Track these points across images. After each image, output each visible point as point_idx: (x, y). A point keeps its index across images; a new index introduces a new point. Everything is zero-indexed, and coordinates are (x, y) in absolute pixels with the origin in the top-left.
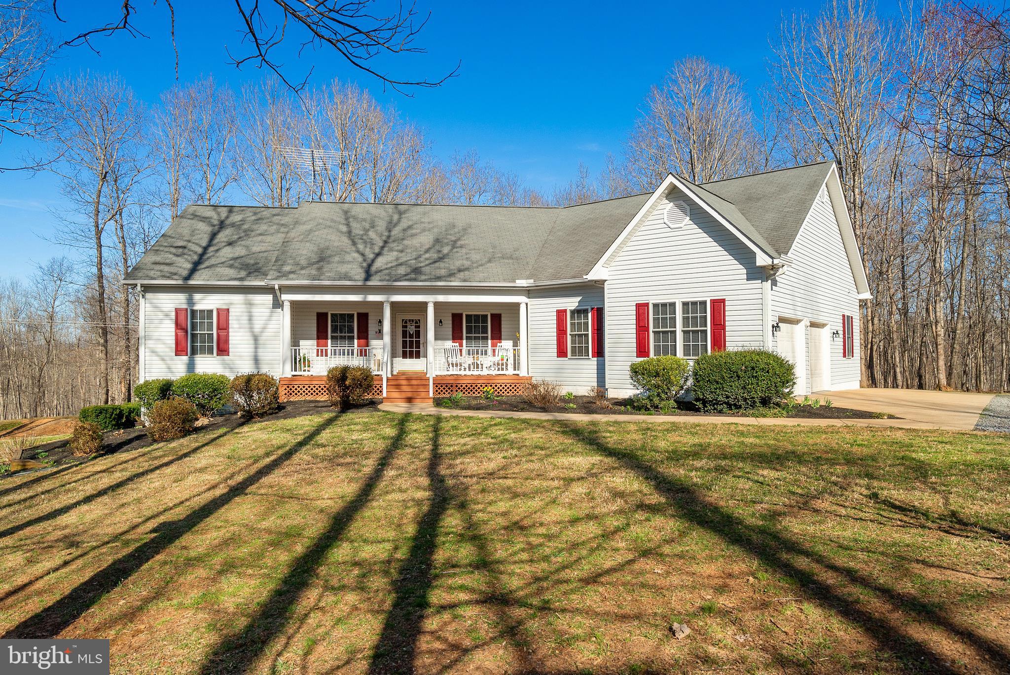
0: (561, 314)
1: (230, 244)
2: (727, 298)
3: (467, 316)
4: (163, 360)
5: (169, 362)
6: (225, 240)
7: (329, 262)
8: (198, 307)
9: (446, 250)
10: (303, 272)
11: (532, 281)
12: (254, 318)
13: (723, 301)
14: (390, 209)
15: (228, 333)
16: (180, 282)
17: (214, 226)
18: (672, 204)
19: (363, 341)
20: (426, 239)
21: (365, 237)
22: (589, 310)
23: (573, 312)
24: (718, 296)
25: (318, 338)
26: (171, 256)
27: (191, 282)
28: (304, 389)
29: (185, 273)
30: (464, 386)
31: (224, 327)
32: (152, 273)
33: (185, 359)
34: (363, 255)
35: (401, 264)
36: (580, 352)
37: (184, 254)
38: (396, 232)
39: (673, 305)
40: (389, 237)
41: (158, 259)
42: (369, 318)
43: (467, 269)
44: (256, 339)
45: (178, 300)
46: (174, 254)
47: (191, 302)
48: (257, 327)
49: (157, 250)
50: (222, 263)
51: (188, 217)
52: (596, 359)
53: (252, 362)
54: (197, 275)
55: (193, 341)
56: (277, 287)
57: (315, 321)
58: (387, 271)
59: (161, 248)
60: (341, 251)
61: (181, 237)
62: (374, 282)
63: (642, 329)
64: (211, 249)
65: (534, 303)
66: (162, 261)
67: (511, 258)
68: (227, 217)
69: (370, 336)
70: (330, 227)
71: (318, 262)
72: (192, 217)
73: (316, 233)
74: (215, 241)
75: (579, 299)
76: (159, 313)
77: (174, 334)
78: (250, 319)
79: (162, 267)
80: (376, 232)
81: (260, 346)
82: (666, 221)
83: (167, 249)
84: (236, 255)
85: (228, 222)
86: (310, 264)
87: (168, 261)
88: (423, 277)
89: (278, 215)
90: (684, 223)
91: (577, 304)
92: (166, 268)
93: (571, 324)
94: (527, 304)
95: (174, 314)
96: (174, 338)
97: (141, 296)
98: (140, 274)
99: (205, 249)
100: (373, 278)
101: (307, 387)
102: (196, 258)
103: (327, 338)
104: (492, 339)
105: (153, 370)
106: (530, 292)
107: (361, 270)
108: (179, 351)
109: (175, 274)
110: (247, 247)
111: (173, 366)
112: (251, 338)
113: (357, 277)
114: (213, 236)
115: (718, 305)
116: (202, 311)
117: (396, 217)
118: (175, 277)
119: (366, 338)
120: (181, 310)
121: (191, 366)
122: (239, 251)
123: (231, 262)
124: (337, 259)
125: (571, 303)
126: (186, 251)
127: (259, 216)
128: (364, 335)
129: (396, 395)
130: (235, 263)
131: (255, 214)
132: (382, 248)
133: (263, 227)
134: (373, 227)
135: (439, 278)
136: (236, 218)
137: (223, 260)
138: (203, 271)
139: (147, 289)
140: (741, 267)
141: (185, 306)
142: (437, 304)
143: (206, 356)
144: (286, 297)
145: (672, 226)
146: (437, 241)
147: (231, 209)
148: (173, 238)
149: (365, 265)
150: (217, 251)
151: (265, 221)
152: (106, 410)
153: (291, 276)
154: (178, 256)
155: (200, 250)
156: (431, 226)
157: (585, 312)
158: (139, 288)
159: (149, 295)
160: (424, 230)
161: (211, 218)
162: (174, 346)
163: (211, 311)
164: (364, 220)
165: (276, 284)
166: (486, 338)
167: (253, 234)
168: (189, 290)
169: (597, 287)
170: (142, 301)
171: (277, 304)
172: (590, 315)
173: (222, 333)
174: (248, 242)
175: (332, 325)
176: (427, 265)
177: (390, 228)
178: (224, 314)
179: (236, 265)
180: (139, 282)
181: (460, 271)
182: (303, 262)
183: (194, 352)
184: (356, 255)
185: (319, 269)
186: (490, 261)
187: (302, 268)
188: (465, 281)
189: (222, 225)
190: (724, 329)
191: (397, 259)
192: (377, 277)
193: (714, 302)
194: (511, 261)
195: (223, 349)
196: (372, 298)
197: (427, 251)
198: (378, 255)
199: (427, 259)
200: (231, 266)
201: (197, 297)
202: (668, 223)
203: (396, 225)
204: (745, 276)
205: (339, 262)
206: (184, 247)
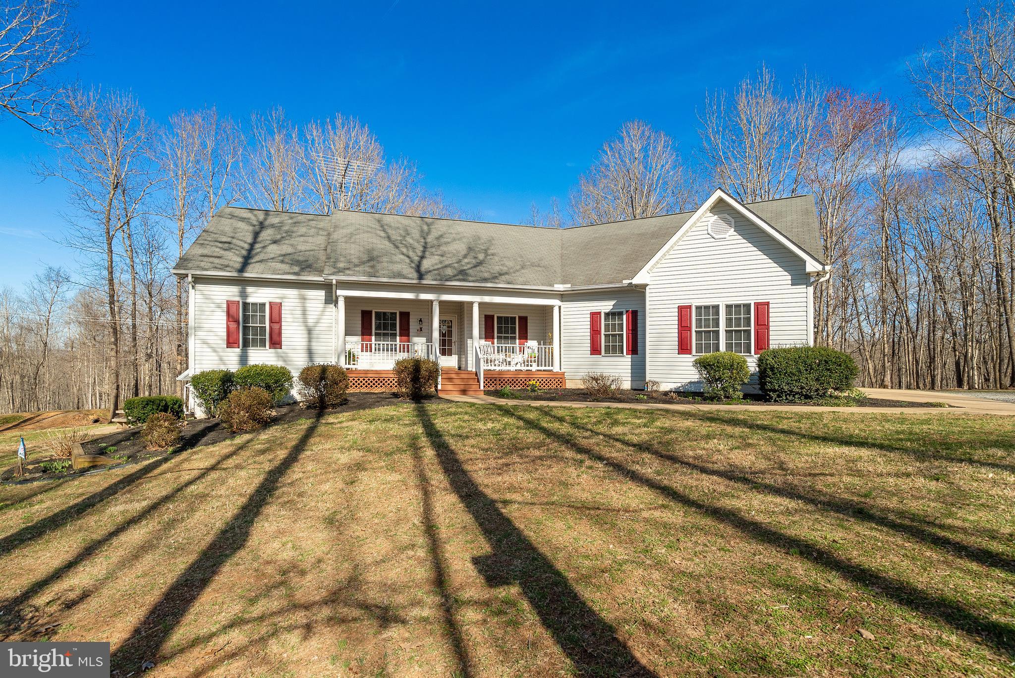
0: (595, 316)
1: (275, 242)
2: (771, 301)
3: (498, 317)
4: (215, 351)
5: (221, 354)
6: (269, 238)
7: (379, 262)
8: (250, 300)
9: (481, 257)
10: (357, 269)
11: (569, 286)
12: (308, 313)
13: (768, 304)
14: (418, 221)
15: (281, 326)
16: (235, 274)
17: (254, 226)
18: (716, 216)
19: (405, 338)
20: (460, 247)
21: (404, 242)
22: (624, 312)
23: (607, 315)
24: (762, 299)
25: (363, 335)
26: (218, 250)
27: (246, 275)
28: (359, 382)
29: (238, 266)
30: (506, 380)
31: (276, 320)
32: (202, 264)
33: (238, 350)
34: (408, 257)
35: (446, 267)
36: (614, 350)
37: (232, 249)
38: (430, 239)
39: (716, 308)
40: (426, 243)
41: (205, 251)
42: (411, 317)
43: (506, 273)
44: (310, 331)
45: (230, 292)
46: (221, 248)
47: (244, 294)
48: (311, 321)
49: (202, 244)
50: (273, 258)
51: (226, 216)
52: (630, 356)
53: (306, 355)
54: (250, 268)
55: (244, 334)
56: (334, 282)
57: (360, 319)
58: (436, 272)
59: (206, 242)
60: (387, 253)
61: (223, 233)
62: (428, 281)
63: (684, 328)
64: (257, 246)
65: (566, 306)
66: (209, 253)
67: (539, 266)
68: (265, 219)
69: (411, 334)
70: (368, 232)
71: (369, 261)
72: (230, 217)
73: (358, 237)
74: (260, 239)
75: (613, 303)
76: (212, 305)
77: (225, 326)
78: (304, 312)
79: (211, 259)
80: (412, 238)
81: (314, 340)
82: (710, 232)
83: (212, 243)
84: (283, 252)
85: (267, 223)
86: (363, 263)
87: (215, 254)
88: (471, 279)
89: (313, 220)
90: (729, 234)
91: (612, 307)
92: (216, 261)
93: (605, 325)
94: (560, 307)
95: (225, 306)
96: (225, 330)
97: (190, 286)
98: (190, 265)
99: (252, 245)
100: (425, 277)
101: (361, 379)
102: (244, 253)
103: (371, 335)
104: (520, 339)
105: (204, 362)
106: (564, 297)
107: (413, 270)
108: (231, 343)
109: (227, 266)
110: (292, 245)
111: (225, 358)
112: (305, 332)
113: (410, 276)
114: (256, 235)
115: (763, 308)
116: (254, 304)
117: (425, 228)
118: (228, 269)
119: (408, 335)
120: (233, 302)
121: (244, 359)
122: (285, 248)
123: (281, 258)
124: (385, 259)
125: (606, 306)
126: (232, 246)
127: (295, 220)
128: (405, 332)
129: (450, 387)
130: (283, 258)
131: (291, 218)
132: (424, 252)
133: (303, 230)
134: (408, 234)
135: (485, 280)
136: (274, 220)
137: (272, 256)
138: (254, 265)
139: (198, 280)
140: (786, 273)
141: (237, 299)
142: (481, 305)
143: (258, 348)
144: (341, 293)
145: (716, 237)
146: (470, 249)
147: (267, 212)
148: (215, 234)
149: (413, 265)
150: (264, 247)
151: (302, 225)
152: (153, 402)
153: (348, 272)
154: (225, 250)
155: (247, 246)
156: (459, 236)
157: (621, 314)
158: (190, 279)
159: (199, 287)
160: (454, 240)
161: (249, 219)
162: (225, 338)
163: (264, 305)
164: (398, 228)
165: (334, 279)
166: (515, 338)
167: (294, 235)
168: (242, 282)
169: (639, 292)
170: (191, 291)
171: (331, 300)
172: (625, 317)
173: (276, 326)
174: (292, 241)
175: (376, 323)
176: (470, 269)
177: (424, 235)
178: (276, 309)
179: (287, 261)
180: (190, 272)
181: (501, 274)
182: (356, 261)
183: (246, 344)
184: (402, 257)
185: (373, 267)
186: (523, 268)
187: (356, 266)
188: (509, 283)
189: (262, 226)
190: (768, 329)
191: (441, 262)
192: (429, 276)
193: (757, 305)
194: (540, 269)
195: (276, 343)
196: (424, 296)
197: (465, 256)
198: (422, 258)
199: (468, 263)
200: (282, 262)
201: (250, 289)
202: (712, 234)
203: (429, 233)
204: (790, 282)
205: (387, 262)
206: (230, 243)
